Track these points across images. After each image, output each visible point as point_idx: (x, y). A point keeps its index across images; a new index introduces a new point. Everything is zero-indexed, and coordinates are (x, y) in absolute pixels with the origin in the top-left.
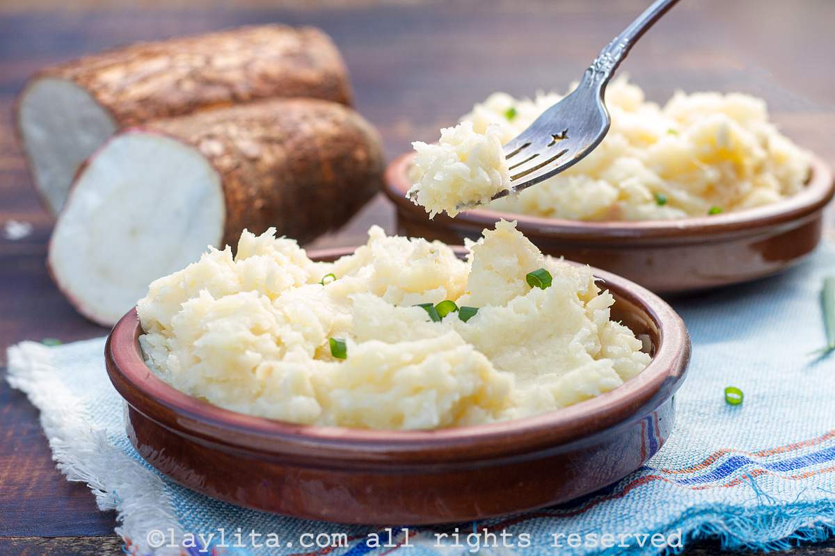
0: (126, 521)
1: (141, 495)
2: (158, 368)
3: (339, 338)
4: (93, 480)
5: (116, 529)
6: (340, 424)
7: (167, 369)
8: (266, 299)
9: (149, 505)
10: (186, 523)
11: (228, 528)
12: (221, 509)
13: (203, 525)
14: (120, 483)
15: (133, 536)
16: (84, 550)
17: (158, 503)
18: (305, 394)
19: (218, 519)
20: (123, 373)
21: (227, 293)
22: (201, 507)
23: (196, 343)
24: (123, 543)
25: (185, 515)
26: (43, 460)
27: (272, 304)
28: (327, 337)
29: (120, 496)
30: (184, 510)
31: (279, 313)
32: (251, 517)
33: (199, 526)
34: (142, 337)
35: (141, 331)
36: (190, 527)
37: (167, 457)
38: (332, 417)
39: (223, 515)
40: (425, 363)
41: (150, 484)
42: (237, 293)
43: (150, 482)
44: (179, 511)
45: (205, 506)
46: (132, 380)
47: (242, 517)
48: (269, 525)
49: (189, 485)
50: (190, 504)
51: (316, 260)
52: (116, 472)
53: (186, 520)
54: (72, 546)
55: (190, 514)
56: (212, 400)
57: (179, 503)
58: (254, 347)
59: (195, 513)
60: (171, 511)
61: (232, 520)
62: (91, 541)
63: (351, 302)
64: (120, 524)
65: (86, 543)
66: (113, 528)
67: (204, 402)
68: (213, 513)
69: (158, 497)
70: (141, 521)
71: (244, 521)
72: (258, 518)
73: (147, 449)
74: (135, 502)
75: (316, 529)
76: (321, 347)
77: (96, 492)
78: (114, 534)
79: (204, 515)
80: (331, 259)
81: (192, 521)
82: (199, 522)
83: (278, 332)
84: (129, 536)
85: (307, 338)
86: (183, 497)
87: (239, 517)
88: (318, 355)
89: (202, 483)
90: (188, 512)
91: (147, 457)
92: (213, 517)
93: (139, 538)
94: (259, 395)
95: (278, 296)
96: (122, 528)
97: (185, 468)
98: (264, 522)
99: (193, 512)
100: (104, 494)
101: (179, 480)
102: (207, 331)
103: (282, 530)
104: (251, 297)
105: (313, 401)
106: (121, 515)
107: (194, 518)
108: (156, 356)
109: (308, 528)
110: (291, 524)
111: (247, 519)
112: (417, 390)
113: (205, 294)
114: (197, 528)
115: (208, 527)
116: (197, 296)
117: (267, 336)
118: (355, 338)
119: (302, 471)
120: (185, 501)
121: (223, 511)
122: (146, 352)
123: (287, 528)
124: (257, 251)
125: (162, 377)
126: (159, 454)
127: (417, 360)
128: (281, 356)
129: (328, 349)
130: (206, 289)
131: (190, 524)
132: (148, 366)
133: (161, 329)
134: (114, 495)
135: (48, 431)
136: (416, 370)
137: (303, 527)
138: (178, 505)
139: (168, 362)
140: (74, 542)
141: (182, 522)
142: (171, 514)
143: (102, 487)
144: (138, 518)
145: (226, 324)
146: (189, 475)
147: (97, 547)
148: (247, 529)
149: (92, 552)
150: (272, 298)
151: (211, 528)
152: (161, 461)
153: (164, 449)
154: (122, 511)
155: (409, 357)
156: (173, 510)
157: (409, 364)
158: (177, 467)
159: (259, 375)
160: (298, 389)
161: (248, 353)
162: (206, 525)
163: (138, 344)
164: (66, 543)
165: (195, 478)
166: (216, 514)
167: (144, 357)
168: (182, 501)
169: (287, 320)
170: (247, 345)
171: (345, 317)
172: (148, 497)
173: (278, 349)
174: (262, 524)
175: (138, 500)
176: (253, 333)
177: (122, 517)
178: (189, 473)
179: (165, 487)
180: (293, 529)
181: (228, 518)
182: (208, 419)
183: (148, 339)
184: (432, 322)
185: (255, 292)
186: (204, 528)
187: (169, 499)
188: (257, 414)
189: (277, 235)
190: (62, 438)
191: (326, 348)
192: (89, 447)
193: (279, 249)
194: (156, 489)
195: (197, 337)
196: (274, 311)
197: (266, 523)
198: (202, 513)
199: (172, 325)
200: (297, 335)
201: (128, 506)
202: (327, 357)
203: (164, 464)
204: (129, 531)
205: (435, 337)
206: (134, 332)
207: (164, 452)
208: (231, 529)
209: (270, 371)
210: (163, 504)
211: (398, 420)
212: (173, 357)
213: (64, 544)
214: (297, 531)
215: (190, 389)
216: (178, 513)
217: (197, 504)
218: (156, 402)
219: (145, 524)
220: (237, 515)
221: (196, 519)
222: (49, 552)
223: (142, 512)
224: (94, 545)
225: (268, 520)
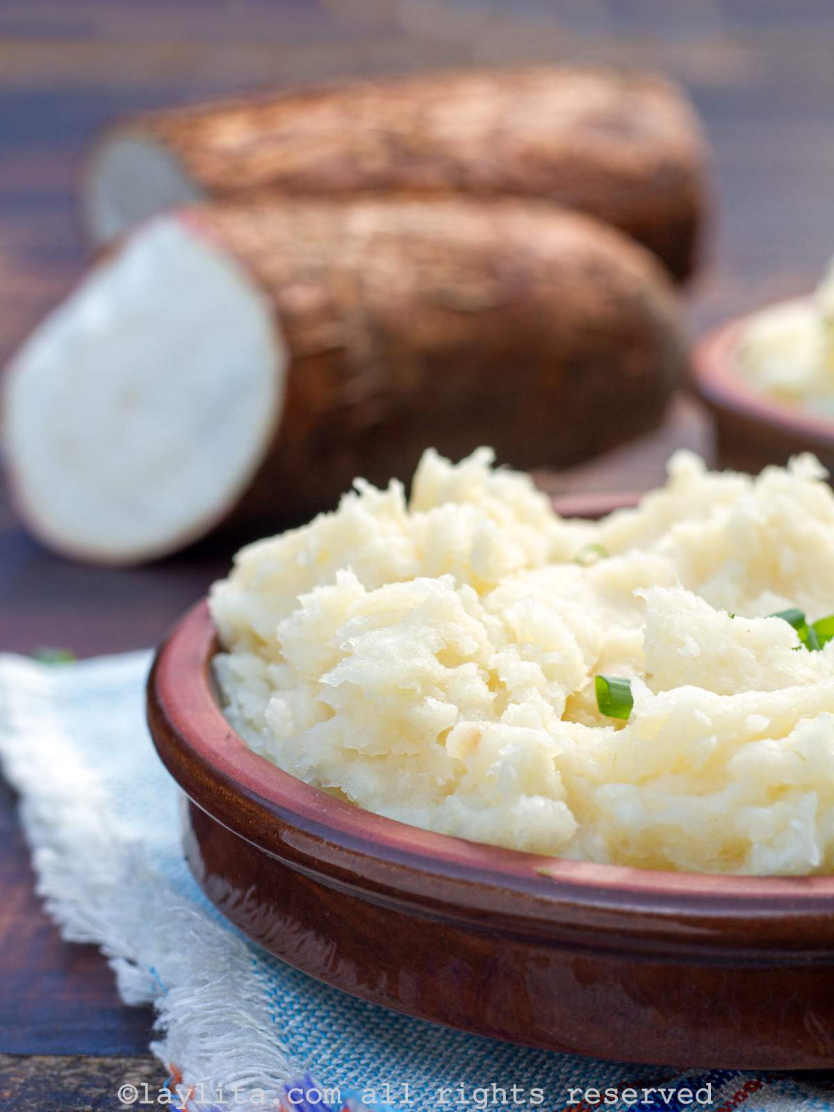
0: (173, 1032)
1: (205, 982)
2: (250, 723)
3: (614, 675)
4: (114, 940)
5: (154, 1046)
6: (616, 858)
7: (267, 726)
8: (469, 591)
9: (220, 1002)
10: (292, 1041)
11: (378, 1054)
12: (365, 1013)
13: (329, 1045)
14: (167, 950)
15: (186, 1064)
16: (88, 1087)
17: (239, 998)
18: (544, 794)
19: (358, 1034)
20: (178, 732)
21: (392, 579)
22: (325, 1007)
23: (324, 679)
24: (166, 1075)
25: (291, 1023)
26: (19, 894)
27: (481, 602)
28: (589, 675)
29: (164, 978)
30: (290, 1013)
31: (494, 620)
32: (425, 1031)
33: (319, 1047)
34: (221, 660)
35: (219, 647)
36: (301, 1050)
37: (259, 904)
38: (599, 841)
39: (368, 1026)
40: (794, 736)
41: (223, 959)
42: (412, 579)
43: (225, 954)
44: (280, 1015)
45: (334, 1006)
46: (193, 747)
47: (406, 1031)
48: (461, 1050)
49: (301, 965)
50: (303, 1001)
51: (567, 516)
52: (157, 929)
53: (293, 1035)
54: (65, 1077)
55: (302, 1022)
56: (354, 795)
57: (282, 997)
58: (444, 690)
59: (313, 1020)
60: (264, 1015)
61: (387, 1037)
62: (103, 1068)
63: (639, 604)
64: (161, 1036)
65: (93, 1071)
66: (147, 1043)
67: (338, 800)
68: (349, 1020)
69: (240, 985)
70: (203, 1035)
71: (410, 1040)
72: (438, 1035)
73: (221, 886)
74: (192, 995)
75: (555, 1064)
76: (577, 693)
77: (119, 966)
78: (148, 1054)
79: (330, 1025)
80: (595, 516)
81: (306, 1036)
82: (319, 1039)
83: (492, 660)
84: (179, 1063)
85: (551, 674)
86: (290, 985)
87: (401, 1030)
88: (571, 711)
89: (327, 960)
90: (298, 1018)
91: (221, 902)
92: (348, 1029)
93: (196, 1069)
94: (449, 790)
95: (492, 587)
96: (165, 1045)
97: (295, 928)
98: (450, 1044)
99: (308, 1018)
100: (133, 971)
101: (281, 953)
102: (348, 654)
103: (486, 1062)
104: (439, 588)
105: (563, 806)
106: (162, 1019)
107: (310, 1030)
108: (245, 699)
109: (540, 1060)
110: (505, 1051)
111: (415, 1035)
112: (778, 792)
113: (346, 577)
114: (315, 1052)
115: (338, 1049)
116: (332, 581)
117: (470, 669)
118: (648, 677)
119: (533, 952)
120: (293, 994)
121: (368, 1018)
122: (227, 688)
123: (496, 1060)
124: (452, 494)
125: (255, 744)
126: (243, 897)
127: (779, 731)
128: (497, 711)
129: (591, 698)
130: (349, 567)
131: (301, 1042)
132: (230, 720)
133: (258, 645)
134: (151, 976)
135: (34, 834)
136: (773, 750)
137: (530, 1057)
138: (278, 1003)
139: (268, 714)
140: (68, 1067)
141: (284, 1039)
142: (264, 1022)
143: (130, 953)
144: (195, 1029)
145: (389, 641)
146: (302, 943)
147: (113, 1081)
148: (415, 1056)
149: (104, 1091)
150: (482, 590)
151: (343, 1051)
152: (248, 911)
153: (253, 888)
154: (166, 1011)
155: (762, 723)
156: (267, 1012)
157: (762, 736)
158: (279, 924)
159: (453, 747)
160: (532, 783)
161: (431, 702)
162: (334, 1046)
163: (212, 674)
164: (52, 1068)
165: (316, 949)
166: (355, 1022)
167: (222, 701)
168: (287, 993)
169: (510, 637)
170: (430, 686)
171: (629, 634)
172: (218, 985)
173: (492, 696)
174: (447, 1047)
175: (197, 991)
176: (441, 662)
177: (166, 1023)
178: (303, 937)
179: (255, 963)
180: (509, 1060)
181: (377, 1032)
182: (343, 835)
183: (232, 664)
184: (804, 650)
185: (449, 578)
186: (329, 1051)
187: (260, 989)
188: (445, 828)
189: (495, 465)
190: (59, 849)
191: (587, 695)
192: (107, 873)
193: (494, 493)
194: (235, 967)
195: (329, 666)
196: (486, 617)
197: (455, 1045)
198: (327, 1021)
199: (279, 639)
200: (532, 669)
201: (177, 1004)
202: (590, 714)
203: (254, 918)
204: (178, 1052)
205: (812, 682)
206: (204, 648)
207: (253, 896)
208: (383, 1056)
209: (475, 740)
210: (248, 1000)
211: (736, 852)
212: (278, 704)
213: (49, 1072)
214: (516, 1066)
215: (312, 770)
216: (277, 1020)
217: (317, 1001)
218: (242, 796)
219: (210, 1043)
220: (397, 1026)
221: (314, 1033)
222: (17, 1087)
223: (204, 1017)
224: (107, 1076)
225: (459, 1039)
